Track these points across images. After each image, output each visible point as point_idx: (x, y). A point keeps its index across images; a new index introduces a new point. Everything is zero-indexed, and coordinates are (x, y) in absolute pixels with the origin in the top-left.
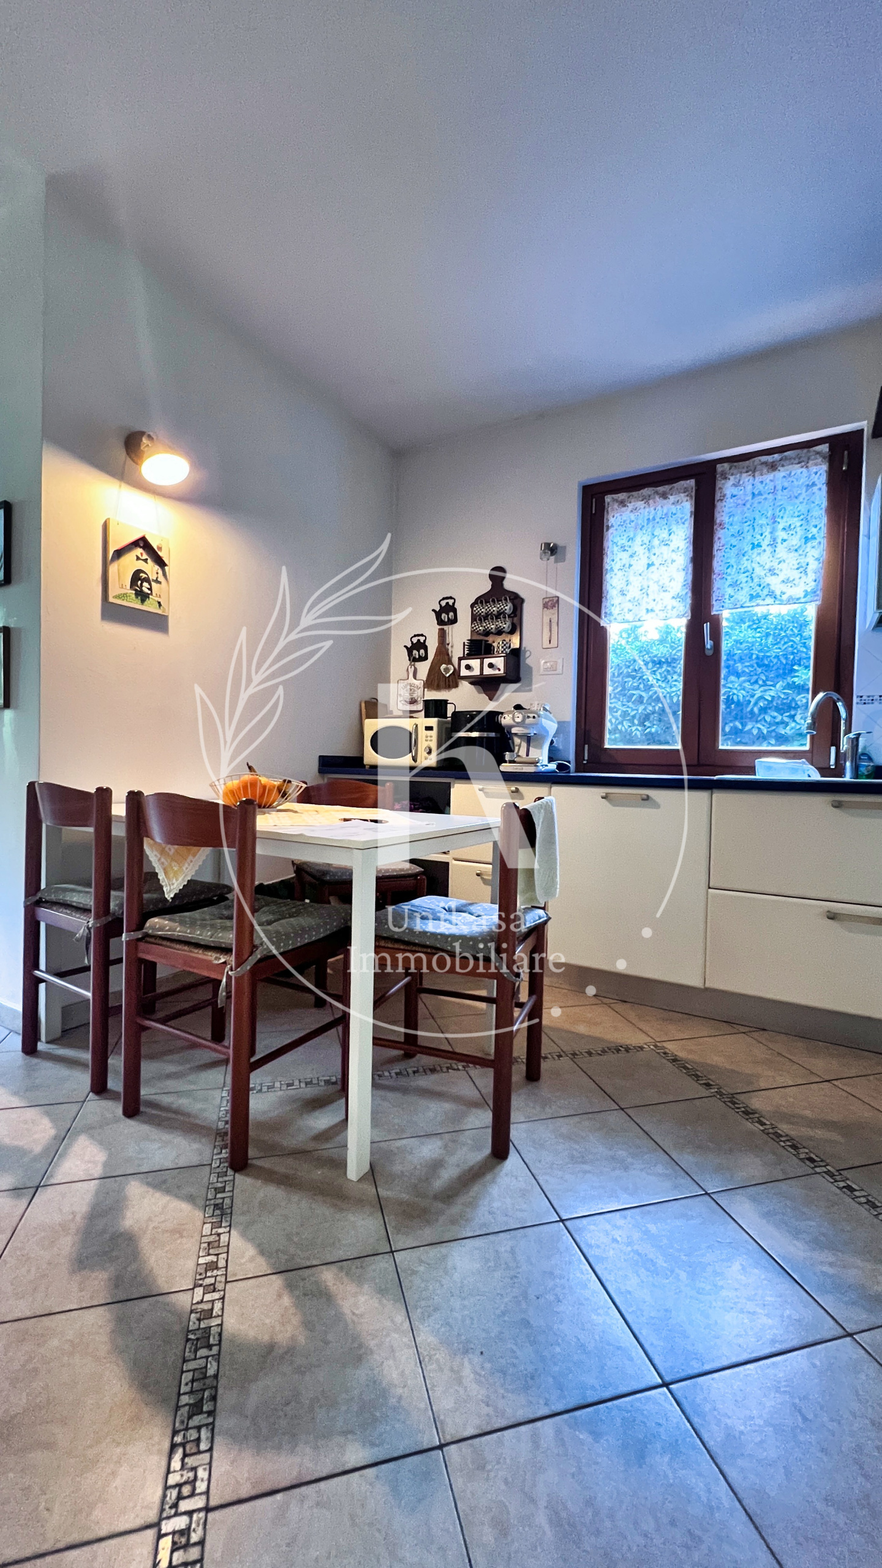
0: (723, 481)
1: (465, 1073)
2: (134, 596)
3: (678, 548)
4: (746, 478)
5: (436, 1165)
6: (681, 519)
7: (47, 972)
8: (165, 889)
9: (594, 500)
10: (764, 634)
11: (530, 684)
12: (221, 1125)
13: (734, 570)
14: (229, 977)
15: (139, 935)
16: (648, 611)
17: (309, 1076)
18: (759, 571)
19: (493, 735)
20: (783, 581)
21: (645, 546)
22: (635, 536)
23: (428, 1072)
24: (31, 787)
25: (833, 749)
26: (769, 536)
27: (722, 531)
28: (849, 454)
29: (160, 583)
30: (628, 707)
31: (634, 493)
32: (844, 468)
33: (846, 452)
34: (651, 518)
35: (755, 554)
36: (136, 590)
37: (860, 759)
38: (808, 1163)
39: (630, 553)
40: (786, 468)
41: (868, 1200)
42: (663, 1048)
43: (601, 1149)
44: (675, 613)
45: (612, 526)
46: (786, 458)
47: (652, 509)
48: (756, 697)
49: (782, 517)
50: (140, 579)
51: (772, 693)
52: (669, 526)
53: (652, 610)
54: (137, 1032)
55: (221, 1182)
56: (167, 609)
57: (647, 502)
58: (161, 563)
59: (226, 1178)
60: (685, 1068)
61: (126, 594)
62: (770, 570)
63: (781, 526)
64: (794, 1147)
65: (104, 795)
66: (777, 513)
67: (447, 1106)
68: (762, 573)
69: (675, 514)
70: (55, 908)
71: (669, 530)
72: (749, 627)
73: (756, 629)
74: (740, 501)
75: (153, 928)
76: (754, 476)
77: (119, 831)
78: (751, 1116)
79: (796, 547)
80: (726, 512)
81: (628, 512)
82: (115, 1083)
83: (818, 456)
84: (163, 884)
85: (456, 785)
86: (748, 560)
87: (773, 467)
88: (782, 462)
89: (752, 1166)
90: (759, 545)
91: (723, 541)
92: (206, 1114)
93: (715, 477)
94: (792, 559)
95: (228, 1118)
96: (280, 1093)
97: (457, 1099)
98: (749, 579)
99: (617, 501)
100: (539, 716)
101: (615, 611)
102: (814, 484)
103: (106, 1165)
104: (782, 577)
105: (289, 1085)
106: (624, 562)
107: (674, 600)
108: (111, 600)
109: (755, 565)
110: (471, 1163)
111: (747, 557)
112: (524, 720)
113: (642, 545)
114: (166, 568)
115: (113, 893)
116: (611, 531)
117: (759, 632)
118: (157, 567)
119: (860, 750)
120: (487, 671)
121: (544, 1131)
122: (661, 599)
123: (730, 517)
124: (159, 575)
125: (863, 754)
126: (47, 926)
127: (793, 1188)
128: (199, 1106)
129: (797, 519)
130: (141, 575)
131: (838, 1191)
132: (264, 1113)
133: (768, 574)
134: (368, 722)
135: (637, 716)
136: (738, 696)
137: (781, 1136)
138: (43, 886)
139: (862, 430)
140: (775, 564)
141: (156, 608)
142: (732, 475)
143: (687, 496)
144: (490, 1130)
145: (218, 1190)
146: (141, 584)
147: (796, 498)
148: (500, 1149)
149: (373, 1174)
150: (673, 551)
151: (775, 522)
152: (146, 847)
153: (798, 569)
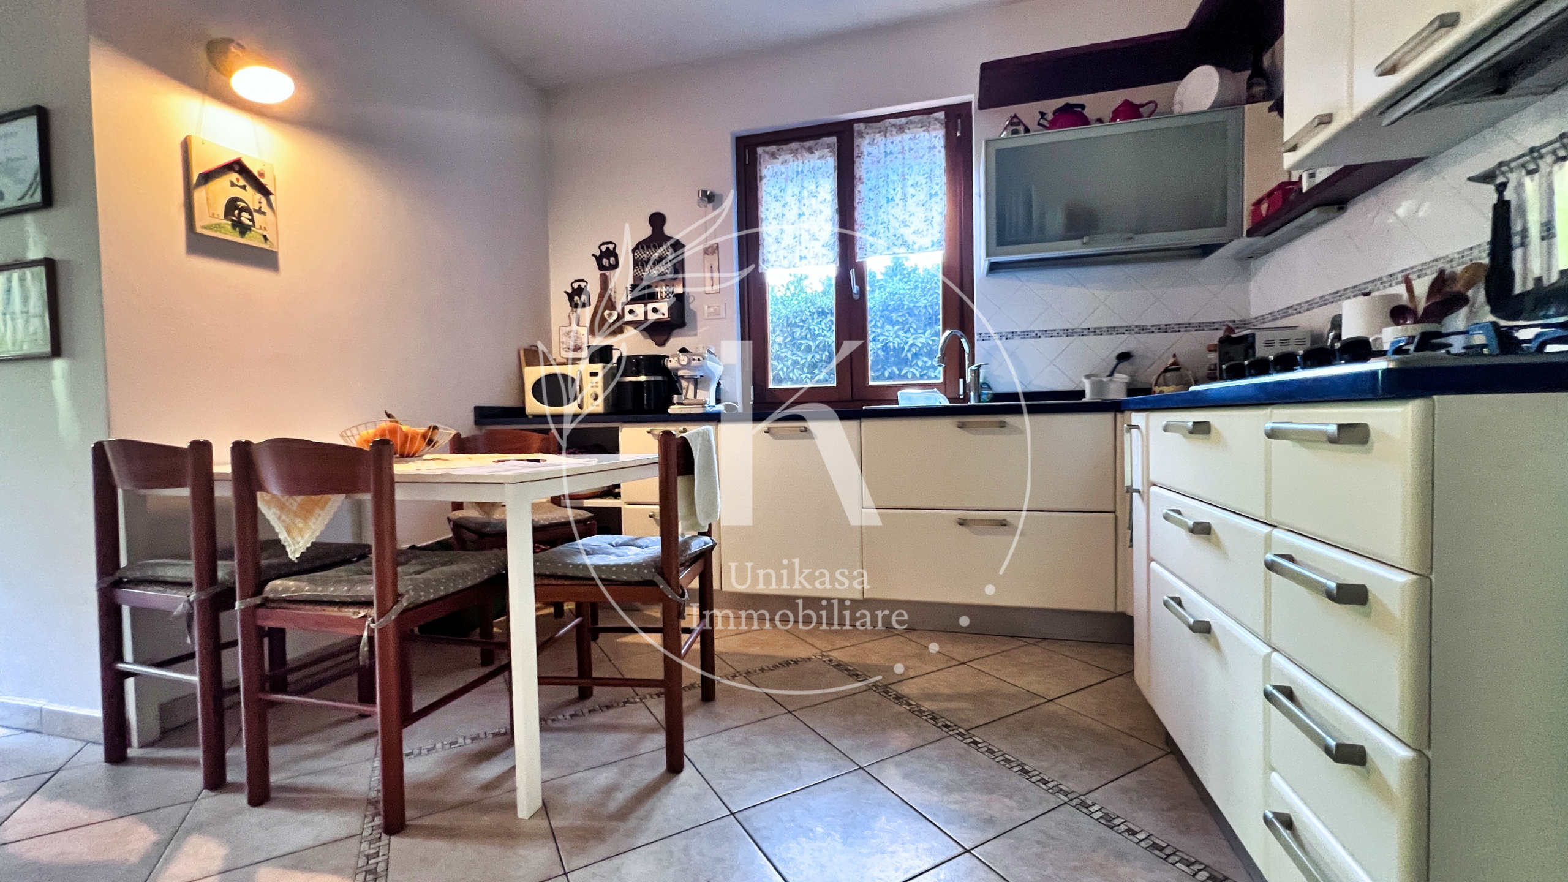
0: (860, 140)
1: (642, 704)
2: (230, 227)
3: (825, 200)
4: (879, 138)
5: (610, 790)
6: (827, 173)
7: (136, 662)
8: (288, 549)
9: (747, 151)
10: (912, 287)
11: (695, 328)
12: (373, 794)
13: (873, 221)
14: (371, 630)
15: (257, 600)
16: (801, 258)
17: (474, 731)
18: (894, 223)
19: (660, 378)
20: (914, 232)
21: (795, 197)
22: (786, 187)
23: (605, 709)
24: (99, 450)
25: (961, 380)
26: (900, 192)
27: (861, 185)
28: (961, 121)
29: (264, 213)
30: (798, 356)
31: (782, 146)
32: (958, 135)
33: (959, 121)
34: (800, 171)
35: (890, 207)
36: (232, 220)
37: (982, 387)
38: (944, 729)
39: (782, 203)
40: (911, 130)
41: (989, 749)
42: (828, 656)
43: (771, 749)
44: (825, 259)
45: (765, 177)
46: (911, 122)
47: (800, 162)
48: (909, 344)
49: (910, 175)
50: (237, 208)
51: (923, 340)
52: (816, 179)
53: (805, 257)
54: (261, 712)
55: (374, 848)
56: (275, 244)
57: (795, 156)
58: (265, 191)
59: (381, 844)
60: (847, 670)
61: (219, 224)
62: (903, 222)
63: (910, 183)
64: (934, 718)
65: (202, 450)
66: (906, 171)
67: (625, 737)
68: (897, 225)
69: (821, 168)
70: (142, 587)
71: (817, 183)
72: (900, 280)
73: (906, 282)
74: (875, 159)
75: (274, 590)
76: (885, 136)
77: (224, 492)
78: (901, 700)
79: (923, 202)
80: (864, 168)
81: (779, 165)
82: (237, 772)
83: (936, 122)
84: (286, 544)
85: (624, 429)
86: (884, 212)
87: (901, 129)
88: (908, 126)
89: (899, 739)
90: (892, 199)
91: (863, 194)
92: (355, 787)
93: (853, 134)
94: (920, 213)
95: (380, 787)
96: (442, 754)
97: (633, 728)
98: (886, 229)
99: (768, 153)
100: (704, 359)
101: (771, 257)
102: (934, 147)
103: (226, 858)
104: (913, 228)
105: (452, 744)
106: (778, 211)
107: (824, 248)
108: (199, 230)
109: (891, 217)
110: (646, 782)
111: (883, 210)
112: (689, 363)
113: (793, 196)
114: (271, 197)
115: (220, 563)
116: (764, 181)
117: (910, 285)
118: (258, 196)
119: (981, 380)
120: (653, 317)
121: (719, 743)
122: (813, 247)
123: (867, 173)
124: (262, 205)
125: (985, 384)
126: (134, 611)
127: (930, 751)
128: (344, 780)
129: (921, 177)
130: (238, 203)
131: (966, 745)
132: (424, 774)
133: (902, 226)
134: (528, 370)
135: (807, 365)
136: (894, 343)
137: (924, 712)
138: (123, 562)
139: (971, 103)
140: (906, 216)
141: (261, 242)
142: (868, 134)
143: (831, 151)
144: (665, 750)
145: (369, 857)
146: (239, 214)
147: (921, 158)
148: (675, 764)
149: (545, 809)
150: (821, 202)
151: (904, 179)
152: (261, 505)
153: (925, 221)
